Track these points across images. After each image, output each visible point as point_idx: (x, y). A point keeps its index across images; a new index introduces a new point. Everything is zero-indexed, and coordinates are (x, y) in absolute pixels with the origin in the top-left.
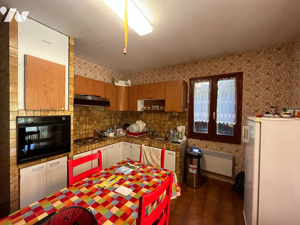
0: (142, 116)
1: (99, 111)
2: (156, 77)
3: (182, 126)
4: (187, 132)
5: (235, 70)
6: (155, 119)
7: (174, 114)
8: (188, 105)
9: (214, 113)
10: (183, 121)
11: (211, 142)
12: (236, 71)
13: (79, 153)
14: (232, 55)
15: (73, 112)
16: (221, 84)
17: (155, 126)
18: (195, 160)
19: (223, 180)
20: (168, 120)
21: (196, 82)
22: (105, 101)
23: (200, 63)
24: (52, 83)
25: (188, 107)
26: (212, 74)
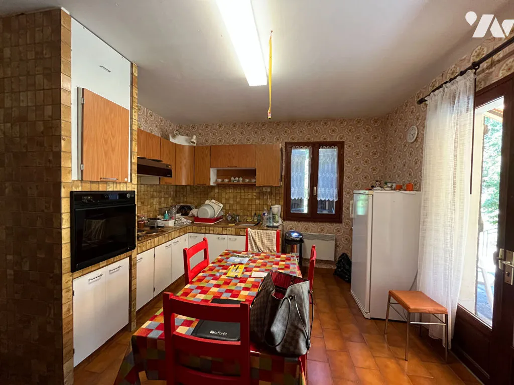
0: (212, 194)
1: (144, 185)
2: (236, 135)
3: (277, 206)
4: (282, 212)
5: (336, 139)
6: (235, 197)
7: (264, 190)
8: (283, 177)
9: (315, 188)
10: (277, 198)
11: (311, 223)
12: (338, 139)
13: (141, 253)
14: (334, 120)
15: (136, 186)
16: (323, 152)
17: (236, 207)
18: (296, 247)
19: (325, 267)
20: (255, 198)
21: (294, 149)
22: (166, 168)
23: (299, 124)
24: (113, 137)
25: (283, 180)
26: (312, 140)
